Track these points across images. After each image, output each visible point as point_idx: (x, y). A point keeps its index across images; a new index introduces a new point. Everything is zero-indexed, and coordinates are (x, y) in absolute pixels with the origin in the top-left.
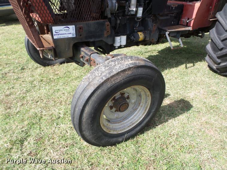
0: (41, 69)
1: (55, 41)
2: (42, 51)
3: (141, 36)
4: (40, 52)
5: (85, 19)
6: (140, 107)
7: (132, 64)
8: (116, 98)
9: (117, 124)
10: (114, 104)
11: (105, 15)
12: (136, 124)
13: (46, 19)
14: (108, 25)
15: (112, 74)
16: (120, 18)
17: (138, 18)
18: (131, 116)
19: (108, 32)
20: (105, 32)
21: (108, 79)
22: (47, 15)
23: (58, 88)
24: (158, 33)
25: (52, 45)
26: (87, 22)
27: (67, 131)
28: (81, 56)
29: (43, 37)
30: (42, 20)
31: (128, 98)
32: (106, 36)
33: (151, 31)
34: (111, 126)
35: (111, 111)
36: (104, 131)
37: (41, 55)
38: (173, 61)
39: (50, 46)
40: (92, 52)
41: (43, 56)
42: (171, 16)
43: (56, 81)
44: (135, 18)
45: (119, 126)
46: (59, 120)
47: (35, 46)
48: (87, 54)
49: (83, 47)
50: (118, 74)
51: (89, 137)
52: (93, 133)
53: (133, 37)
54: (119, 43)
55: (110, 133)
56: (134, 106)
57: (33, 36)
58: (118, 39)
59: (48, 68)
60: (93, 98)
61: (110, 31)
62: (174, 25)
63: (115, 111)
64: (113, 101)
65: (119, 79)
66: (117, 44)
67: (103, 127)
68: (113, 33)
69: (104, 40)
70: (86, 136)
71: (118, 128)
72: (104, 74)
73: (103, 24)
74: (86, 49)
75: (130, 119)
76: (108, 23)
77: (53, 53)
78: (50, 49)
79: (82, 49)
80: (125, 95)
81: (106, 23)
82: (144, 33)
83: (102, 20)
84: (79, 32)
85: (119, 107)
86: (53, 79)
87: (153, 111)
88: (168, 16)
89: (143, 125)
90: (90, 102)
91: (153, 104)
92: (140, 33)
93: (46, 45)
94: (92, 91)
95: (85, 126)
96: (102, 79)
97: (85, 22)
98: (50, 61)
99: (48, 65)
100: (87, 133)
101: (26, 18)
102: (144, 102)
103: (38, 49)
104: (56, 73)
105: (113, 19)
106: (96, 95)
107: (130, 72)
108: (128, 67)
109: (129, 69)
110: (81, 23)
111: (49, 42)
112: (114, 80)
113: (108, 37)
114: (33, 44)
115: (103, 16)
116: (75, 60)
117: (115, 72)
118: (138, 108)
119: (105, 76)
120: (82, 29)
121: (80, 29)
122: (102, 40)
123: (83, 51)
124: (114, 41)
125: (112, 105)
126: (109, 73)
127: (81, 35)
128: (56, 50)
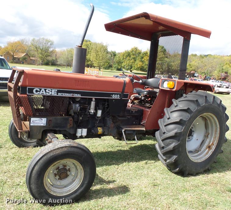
0: (16, 149)
1: (31, 127)
2: (21, 133)
3: (100, 130)
4: (19, 133)
5: (54, 115)
6: (77, 179)
7: (68, 144)
8: (60, 168)
9: (58, 189)
10: (58, 172)
11: (70, 113)
12: (72, 192)
13: (29, 113)
14: (71, 120)
15: (54, 148)
16: (82, 116)
17: (98, 117)
18: (70, 185)
19: (71, 125)
20: (68, 125)
21: (52, 151)
22: (30, 111)
23: (25, 165)
24: (116, 130)
25: (29, 129)
26: (56, 117)
27: (21, 193)
28: (46, 139)
29: (25, 123)
30: (26, 114)
31: (69, 170)
32: (68, 127)
33: (109, 128)
34: (53, 189)
35: (55, 178)
36: (46, 189)
37: (19, 136)
38: (138, 157)
39: (27, 130)
40: (53, 137)
41: (20, 136)
42: (128, 118)
43: (25, 160)
44: (95, 117)
45: (59, 190)
46: (18, 186)
47: (17, 129)
48: (50, 138)
49: (49, 133)
50: (58, 149)
51: (34, 191)
52: (37, 188)
53: (93, 130)
54: (80, 133)
55: (51, 193)
56: (74, 178)
57: (18, 122)
58: (79, 131)
59: (23, 149)
60: (41, 161)
61: (72, 125)
62: (136, 124)
63: (58, 179)
64: (58, 170)
65: (58, 152)
66: (79, 135)
67: (45, 186)
68: (75, 126)
69: (67, 130)
70: (32, 190)
71: (58, 192)
72: (50, 148)
73: (67, 119)
74: (51, 135)
75: (68, 187)
76: (72, 119)
77: (27, 135)
78: (26, 132)
79: (49, 134)
80: (67, 167)
81: (70, 119)
82: (103, 129)
83: (67, 117)
84: (49, 123)
85: (59, 174)
86: (23, 158)
87: (86, 183)
88: (126, 117)
89: (77, 193)
90: (39, 163)
91: (86, 177)
92: (99, 128)
93: (24, 129)
94: (41, 156)
95: (33, 180)
96: (48, 150)
97: (54, 117)
98: (26, 144)
99: (23, 147)
100: (33, 187)
101: (16, 112)
102: (80, 175)
103: (18, 131)
104: (28, 154)
105: (76, 116)
106: (43, 159)
107: (66, 149)
108: (65, 145)
109: (66, 147)
110: (52, 117)
111: (27, 127)
112: (55, 152)
113: (70, 128)
114: (16, 127)
115: (68, 114)
116: (43, 142)
117: (56, 147)
118: (75, 180)
119: (50, 149)
120: (51, 121)
121: (50, 121)
122: (65, 130)
123: (48, 136)
124: (76, 132)
125: (57, 173)
126: (53, 148)
127: (50, 125)
128: (30, 133)
